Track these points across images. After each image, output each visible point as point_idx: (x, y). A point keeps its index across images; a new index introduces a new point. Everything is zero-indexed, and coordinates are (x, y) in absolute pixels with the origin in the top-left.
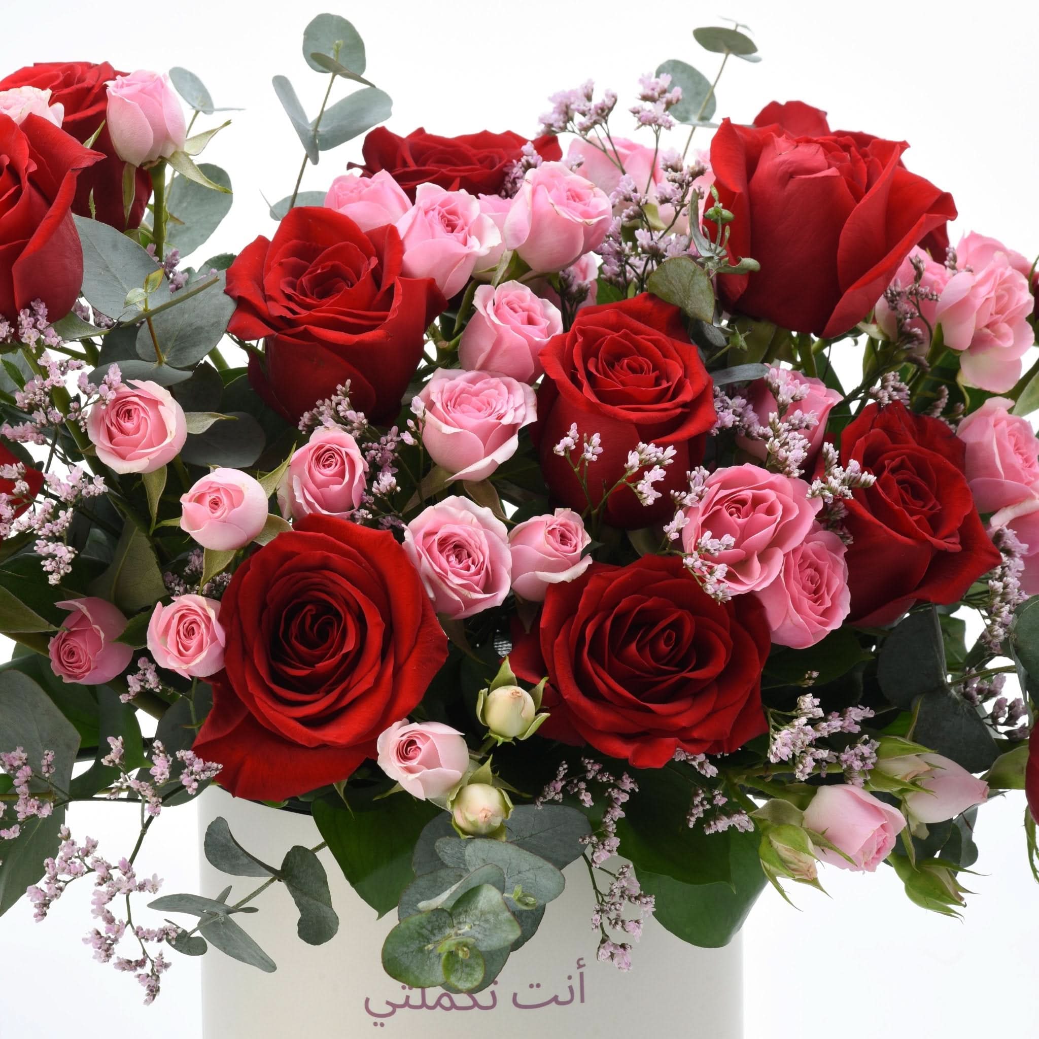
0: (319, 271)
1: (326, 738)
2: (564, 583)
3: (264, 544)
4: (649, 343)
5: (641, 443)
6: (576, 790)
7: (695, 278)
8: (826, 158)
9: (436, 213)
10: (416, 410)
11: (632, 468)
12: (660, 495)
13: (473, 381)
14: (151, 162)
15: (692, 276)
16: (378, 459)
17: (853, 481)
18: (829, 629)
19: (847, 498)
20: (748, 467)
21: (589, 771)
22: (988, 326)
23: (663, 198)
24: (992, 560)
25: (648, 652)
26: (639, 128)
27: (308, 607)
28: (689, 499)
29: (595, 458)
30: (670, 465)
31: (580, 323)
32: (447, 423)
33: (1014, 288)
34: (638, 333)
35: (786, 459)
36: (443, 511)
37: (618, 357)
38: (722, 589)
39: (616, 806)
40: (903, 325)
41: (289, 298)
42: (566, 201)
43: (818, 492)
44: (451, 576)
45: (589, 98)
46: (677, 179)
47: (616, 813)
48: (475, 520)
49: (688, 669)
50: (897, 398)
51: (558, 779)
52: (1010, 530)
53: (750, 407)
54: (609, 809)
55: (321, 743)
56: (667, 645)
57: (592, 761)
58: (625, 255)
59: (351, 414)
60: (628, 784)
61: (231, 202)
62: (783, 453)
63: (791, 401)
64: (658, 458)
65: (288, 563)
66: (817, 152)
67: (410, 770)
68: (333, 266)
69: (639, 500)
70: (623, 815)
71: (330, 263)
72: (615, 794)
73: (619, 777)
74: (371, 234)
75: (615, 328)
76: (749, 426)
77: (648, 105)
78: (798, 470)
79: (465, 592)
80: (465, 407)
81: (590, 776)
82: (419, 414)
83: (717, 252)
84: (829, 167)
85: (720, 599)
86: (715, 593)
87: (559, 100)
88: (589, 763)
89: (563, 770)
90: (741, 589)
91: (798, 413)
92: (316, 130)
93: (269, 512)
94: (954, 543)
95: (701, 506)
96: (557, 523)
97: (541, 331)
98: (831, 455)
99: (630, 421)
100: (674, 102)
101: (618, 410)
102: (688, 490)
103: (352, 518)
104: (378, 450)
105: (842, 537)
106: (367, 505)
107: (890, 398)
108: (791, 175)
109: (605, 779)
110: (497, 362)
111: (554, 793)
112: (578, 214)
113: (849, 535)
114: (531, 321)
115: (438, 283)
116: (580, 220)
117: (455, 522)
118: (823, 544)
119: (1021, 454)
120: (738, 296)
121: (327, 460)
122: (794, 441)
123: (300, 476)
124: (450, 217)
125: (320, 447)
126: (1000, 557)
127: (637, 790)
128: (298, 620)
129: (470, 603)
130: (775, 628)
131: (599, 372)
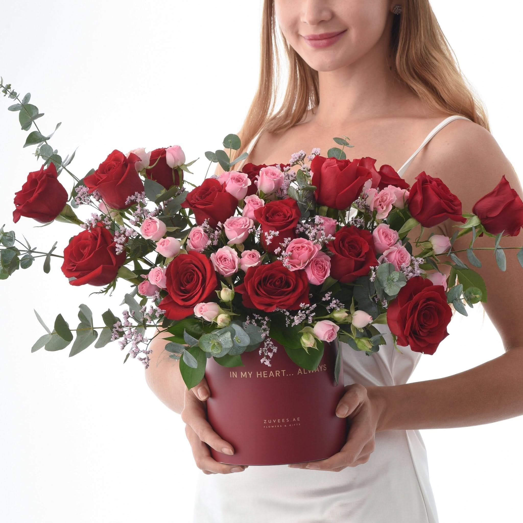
1: (186, 304)
2: (251, 267)
4: (285, 210)
5: (270, 230)
6: (252, 322)
12: (271, 242)
17: (329, 239)
18: (323, 280)
19: (327, 243)
20: (301, 238)
22: (380, 205)
25: (273, 284)
27: (188, 273)
28: (284, 245)
30: (277, 236)
31: (268, 204)
34: (283, 207)
37: (276, 213)
39: (264, 325)
42: (270, 175)
44: (221, 265)
48: (230, 252)
49: (284, 288)
51: (247, 320)
56: (278, 283)
59: (206, 226)
60: (266, 318)
62: (309, 235)
63: (319, 223)
72: (263, 322)
73: (264, 318)
74: (222, 185)
78: (312, 239)
79: (224, 269)
81: (256, 318)
82: (220, 226)
84: (336, 164)
88: (255, 315)
89: (248, 318)
90: (296, 269)
91: (319, 226)
94: (362, 259)
95: (288, 248)
96: (252, 253)
97: (258, 206)
99: (270, 226)
101: (269, 223)
102: (284, 243)
103: (201, 251)
106: (205, 248)
108: (326, 167)
109: (260, 319)
114: (257, 204)
116: (272, 179)
117: (225, 253)
118: (323, 258)
124: (239, 179)
125: (195, 232)
127: (271, 321)
128: (186, 277)
129: (227, 272)
130: (310, 279)
131: (269, 216)
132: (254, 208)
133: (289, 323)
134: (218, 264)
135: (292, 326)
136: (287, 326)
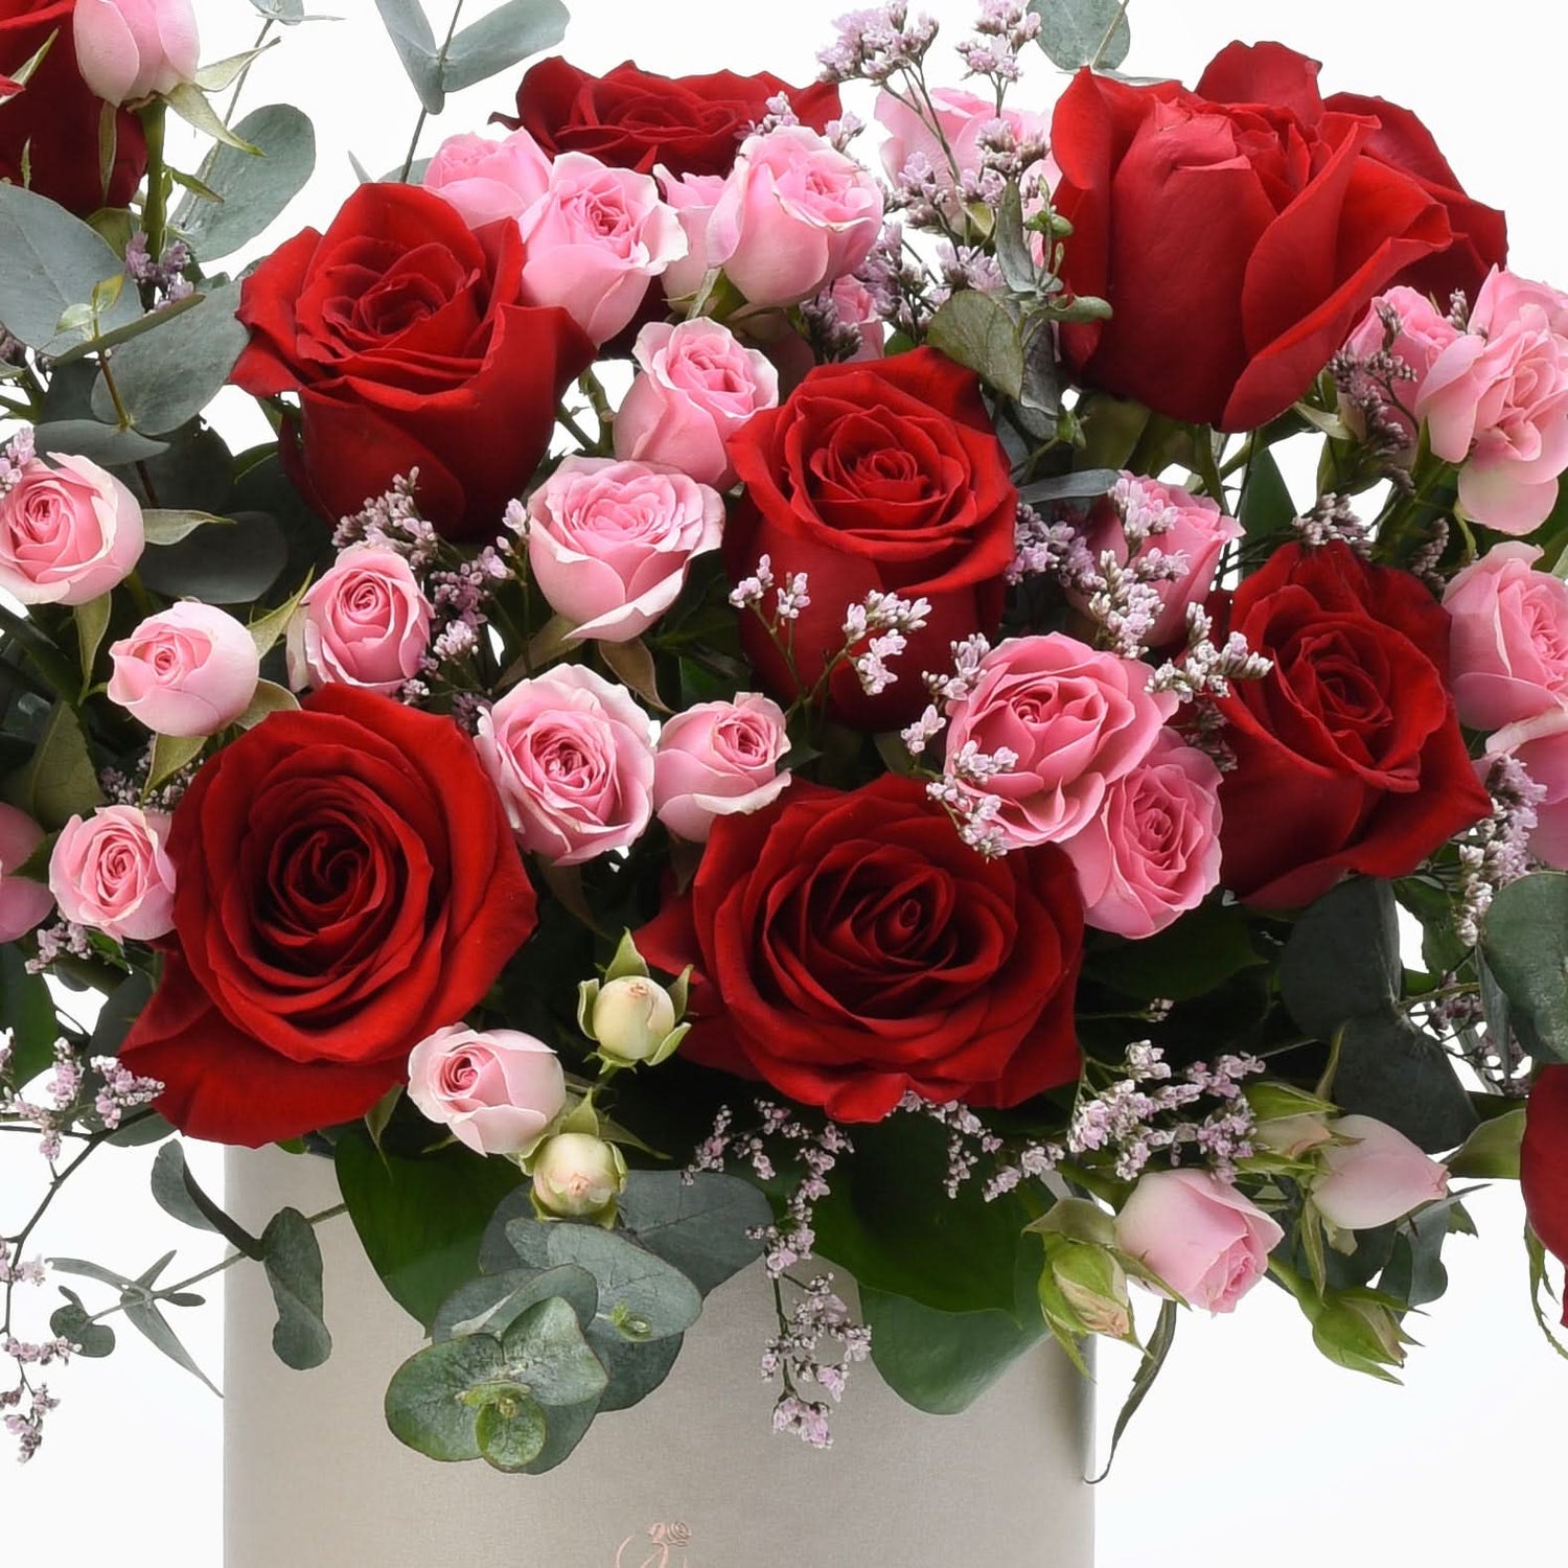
0: (389, 289)
1: (326, 1050)
2: (738, 815)
3: (248, 728)
4: (919, 429)
5: (872, 592)
6: (746, 1151)
7: (995, 326)
8: (1235, 140)
9: (583, 202)
10: (513, 523)
11: (854, 631)
12: (894, 678)
13: (622, 479)
14: (140, 100)
15: (991, 323)
16: (453, 599)
17: (1234, 667)
18: (1179, 909)
19: (1220, 695)
20: (1056, 638)
21: (768, 1121)
22: (1501, 425)
23: (971, 194)
24: (1473, 807)
25: (872, 933)
26: (967, 76)
27: (316, 836)
28: (951, 687)
29: (794, 613)
30: (920, 629)
31: (804, 392)
32: (567, 545)
33: (1551, 366)
34: (901, 411)
35: (1118, 628)
36: (548, 687)
37: (865, 450)
38: (991, 836)
39: (815, 1176)
41: (333, 330)
42: (803, 191)
43: (1164, 684)
44: (549, 794)
45: (898, 24)
46: (997, 163)
47: (815, 1189)
48: (597, 704)
49: (940, 965)
50: (1337, 536)
51: (716, 1134)
52: (1516, 761)
53: (1082, 540)
54: (804, 1182)
55: (318, 1057)
56: (904, 923)
57: (771, 1105)
58: (916, 283)
59: (411, 524)
60: (833, 1141)
61: (312, 168)
62: (1115, 618)
63: (1148, 534)
64: (900, 618)
65: (284, 761)
66: (1221, 129)
67: (462, 1106)
68: (411, 281)
69: (861, 685)
70: (826, 1191)
71: (406, 276)
72: (811, 1156)
73: (818, 1130)
74: (481, 232)
75: (863, 401)
76: (1079, 571)
77: (986, 40)
78: (1137, 648)
79: (571, 821)
80: (603, 521)
81: (770, 1129)
82: (519, 529)
83: (1043, 284)
84: (1238, 155)
85: (986, 852)
86: (978, 843)
87: (848, 25)
88: (766, 1107)
89: (722, 1121)
90: (1029, 839)
91: (1155, 553)
92: (443, 59)
93: (260, 676)
94: (1405, 778)
95: (972, 700)
96: (736, 716)
97: (741, 402)
98: (1198, 623)
99: (863, 556)
100: (1028, 36)
101: (849, 538)
102: (953, 673)
103: (400, 693)
104: (455, 584)
105: (1216, 759)
106: (427, 672)
107: (1325, 534)
108: (1174, 165)
109: (794, 1134)
110: (668, 449)
111: (708, 1158)
112: (820, 214)
113: (1229, 756)
114: (729, 386)
115: (577, 316)
116: (822, 224)
117: (564, 707)
118: (1182, 769)
119: (1548, 637)
120: (1085, 359)
121: (363, 597)
122: (1137, 599)
123: (319, 621)
124: (607, 210)
125: (353, 576)
126: (1491, 804)
127: (853, 1152)
128: (300, 855)
129: (580, 841)
130: (1091, 902)
131: (826, 473)
132: (718, 417)
133: (967, 1176)
134: (528, 789)
135: (988, 1199)
136: (952, 1195)
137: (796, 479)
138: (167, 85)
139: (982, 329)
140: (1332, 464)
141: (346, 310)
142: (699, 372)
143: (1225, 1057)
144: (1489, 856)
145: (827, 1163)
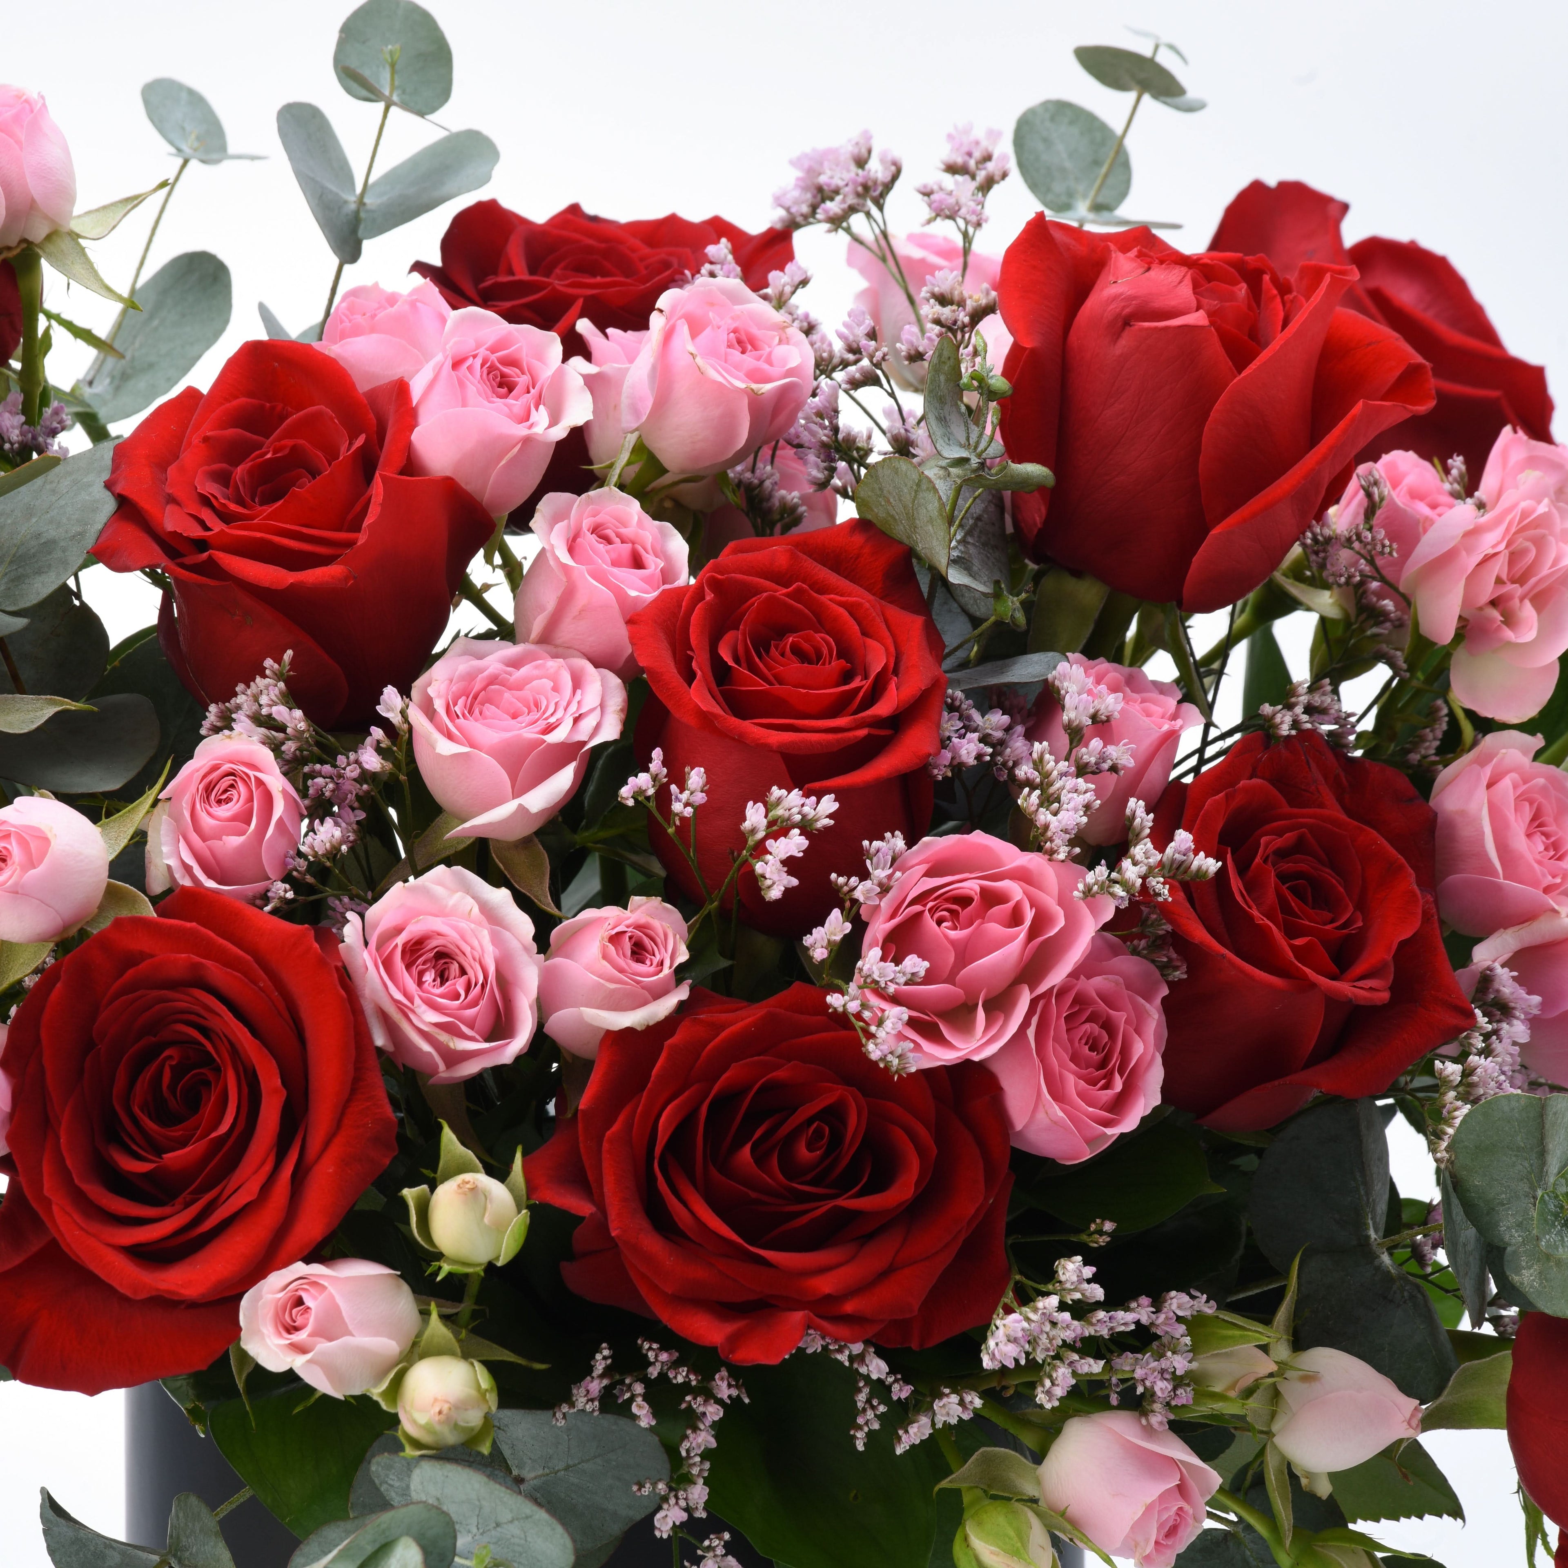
0: (269, 456)
1: (163, 1286)
2: (629, 1031)
3: (95, 932)
4: (841, 610)
5: (775, 788)
6: (627, 1396)
7: (921, 495)
8: (1194, 293)
9: (478, 362)
10: (388, 711)
11: (753, 831)
12: (795, 882)
13: (516, 663)
14: (9, 248)
15: (916, 491)
16: (327, 794)
17: (1178, 868)
18: (1114, 1132)
19: (1160, 899)
20: (979, 837)
21: (653, 1364)
22: (1494, 603)
23: (913, 352)
24: (1454, 1020)
25: (775, 1161)
26: (929, 222)
27: (167, 1053)
28: (862, 890)
29: (688, 812)
30: (827, 828)
31: (716, 569)
32: (450, 736)
33: (1551, 539)
34: (823, 589)
35: (1046, 827)
36: (425, 891)
37: (781, 632)
38: (899, 1051)
39: (702, 1427)
40: (1365, 592)
41: (206, 501)
42: (723, 348)
43: (1096, 888)
44: (421, 1007)
45: (861, 162)
46: (943, 318)
47: (700, 1440)
48: (476, 909)
49: (850, 1193)
50: (1309, 726)
51: (595, 1374)
52: (1506, 970)
53: (1020, 729)
54: (689, 1432)
55: (154, 1293)
56: (810, 1148)
57: (655, 1346)
59: (281, 712)
60: (724, 1389)
61: (227, 321)
62: (1044, 816)
63: (1090, 722)
64: (804, 816)
65: (131, 972)
66: (1180, 282)
67: (300, 1349)
68: (294, 448)
69: (760, 889)
70: (714, 1443)
71: (289, 442)
72: (698, 1404)
73: (708, 1376)
74: (373, 394)
75: (782, 579)
76: (1016, 764)
77: (949, 181)
78: (1067, 849)
79: (443, 1037)
80: (490, 709)
81: (653, 1372)
82: (395, 718)
83: (979, 450)
84: (1197, 310)
85: (894, 1069)
86: (883, 1059)
87: (806, 164)
88: (650, 1348)
89: (601, 1360)
90: (944, 1056)
91: (1096, 743)
92: (361, 202)
93: (110, 877)
94: (1371, 989)
95: (886, 904)
96: (628, 922)
97: (647, 580)
98: (1138, 821)
99: (764, 748)
100: (997, 178)
101: (751, 728)
102: (865, 875)
103: (265, 898)
104: (331, 777)
105: (1163, 968)
106: (295, 873)
107: (1295, 724)
108: (1126, 321)
109: (680, 1379)
110: (568, 631)
111: (584, 1400)
112: (741, 374)
113: (1179, 964)
114: (637, 563)
115: (469, 486)
116: (742, 385)
117: (441, 913)
118: (1121, 980)
119: (1547, 835)
121: (225, 791)
122: (1071, 795)
123: (176, 818)
124: (505, 370)
125: (215, 768)
126: (1473, 1016)
127: (747, 1401)
128: (148, 1074)
129: (453, 1058)
130: (1019, 1126)
131: (737, 660)
132: (620, 595)
133: (876, 1426)
134: (396, 1002)
135: (899, 1451)
136: (860, 1447)
137: (700, 665)
138: (38, 233)
139: (907, 498)
140: (1324, 646)
141: (223, 478)
142: (602, 547)
143: (1173, 1293)
144: (1467, 1073)
145: (714, 1413)
